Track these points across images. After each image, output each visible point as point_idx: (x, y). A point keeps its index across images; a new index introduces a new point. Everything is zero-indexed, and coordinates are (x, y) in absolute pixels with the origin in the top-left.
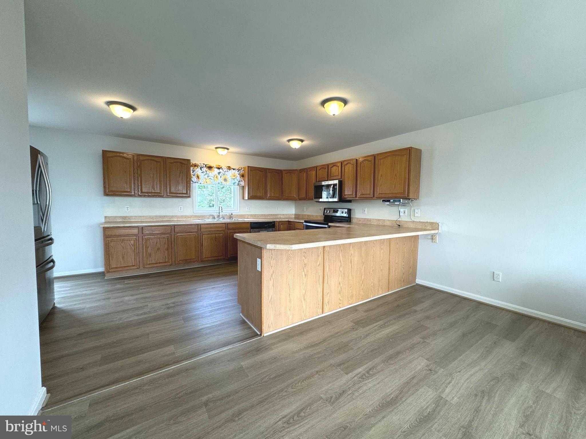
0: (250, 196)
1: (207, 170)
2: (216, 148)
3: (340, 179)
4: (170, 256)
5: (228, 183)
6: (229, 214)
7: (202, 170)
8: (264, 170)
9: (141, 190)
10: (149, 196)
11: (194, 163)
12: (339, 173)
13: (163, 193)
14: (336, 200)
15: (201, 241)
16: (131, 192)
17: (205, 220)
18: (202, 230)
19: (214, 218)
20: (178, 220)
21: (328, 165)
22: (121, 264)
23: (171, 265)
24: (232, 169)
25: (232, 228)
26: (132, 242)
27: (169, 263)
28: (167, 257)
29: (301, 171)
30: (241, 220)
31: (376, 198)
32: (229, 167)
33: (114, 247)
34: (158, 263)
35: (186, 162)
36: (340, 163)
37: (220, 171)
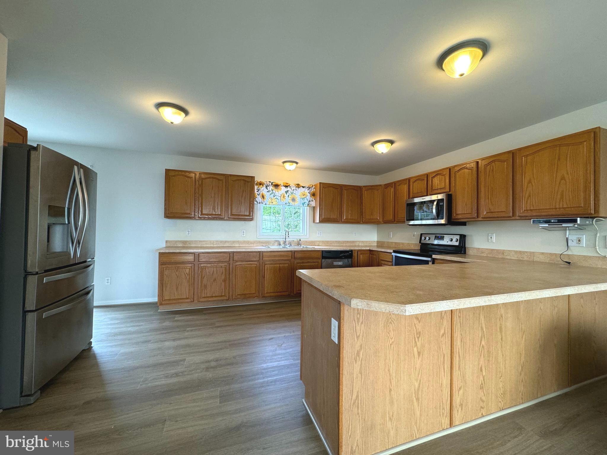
0: (321, 219)
1: (274, 188)
2: (284, 162)
3: (449, 192)
4: (228, 289)
5: (296, 203)
6: (297, 240)
7: (267, 189)
8: (339, 188)
9: (202, 212)
10: (209, 219)
11: (259, 181)
12: (445, 184)
13: (223, 214)
14: (443, 221)
15: (263, 272)
16: (191, 213)
17: (269, 246)
18: (264, 259)
19: (280, 245)
20: (240, 246)
21: (427, 175)
22: (174, 297)
23: (227, 300)
24: (301, 187)
25: (300, 257)
26: (187, 271)
27: (226, 297)
28: (223, 290)
29: (387, 186)
30: (310, 247)
31: (518, 218)
32: (298, 184)
33: (168, 275)
34: (214, 296)
35: (249, 180)
36: (448, 170)
37: (288, 190)
